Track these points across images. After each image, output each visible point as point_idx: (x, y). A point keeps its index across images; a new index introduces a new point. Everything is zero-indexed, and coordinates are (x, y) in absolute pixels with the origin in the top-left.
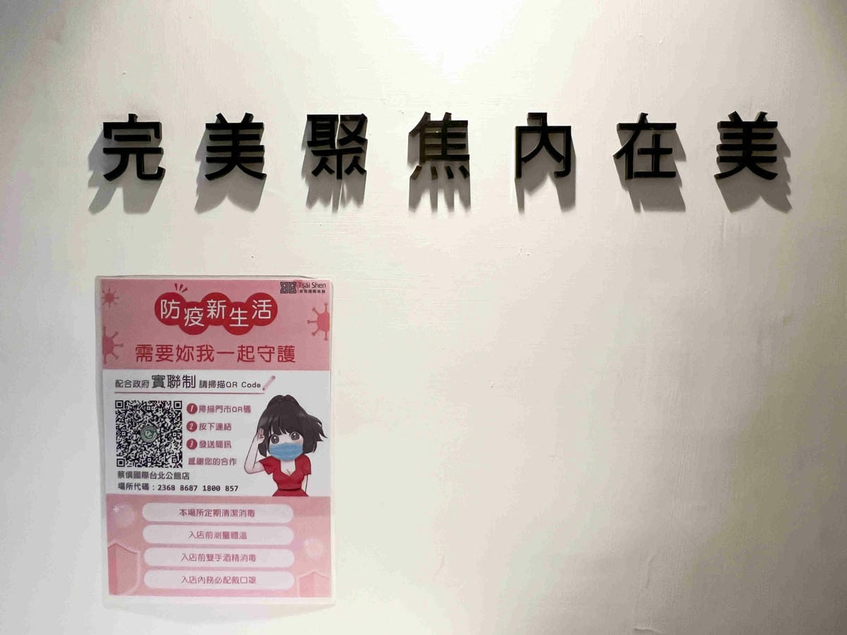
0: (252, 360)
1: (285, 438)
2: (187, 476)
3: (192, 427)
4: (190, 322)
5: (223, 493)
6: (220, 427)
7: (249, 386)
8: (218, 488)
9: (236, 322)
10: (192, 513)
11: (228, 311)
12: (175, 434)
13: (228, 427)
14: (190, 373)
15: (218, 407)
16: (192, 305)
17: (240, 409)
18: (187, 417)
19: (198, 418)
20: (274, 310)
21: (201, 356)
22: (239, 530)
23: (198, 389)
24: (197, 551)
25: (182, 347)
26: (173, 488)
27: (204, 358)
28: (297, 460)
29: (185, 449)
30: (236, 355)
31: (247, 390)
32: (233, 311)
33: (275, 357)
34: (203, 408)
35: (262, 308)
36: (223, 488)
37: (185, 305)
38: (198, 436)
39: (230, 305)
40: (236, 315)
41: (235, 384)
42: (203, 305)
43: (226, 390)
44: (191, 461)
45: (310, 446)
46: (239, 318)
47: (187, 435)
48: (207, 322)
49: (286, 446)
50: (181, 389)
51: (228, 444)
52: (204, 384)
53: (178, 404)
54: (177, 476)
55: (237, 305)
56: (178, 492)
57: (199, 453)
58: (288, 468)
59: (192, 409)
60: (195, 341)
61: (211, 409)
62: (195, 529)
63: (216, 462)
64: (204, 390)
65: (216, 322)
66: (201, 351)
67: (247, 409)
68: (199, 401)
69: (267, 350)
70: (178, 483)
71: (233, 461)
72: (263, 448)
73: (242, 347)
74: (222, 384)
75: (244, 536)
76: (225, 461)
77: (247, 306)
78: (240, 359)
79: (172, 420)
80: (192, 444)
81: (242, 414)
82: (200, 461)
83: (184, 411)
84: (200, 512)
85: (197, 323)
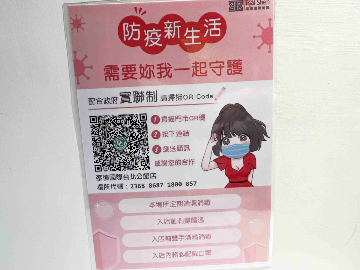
0: (205, 74)
1: (235, 140)
2: (154, 176)
3: (156, 135)
4: (150, 43)
5: (184, 187)
6: (180, 134)
7: (203, 97)
8: (180, 184)
10: (159, 204)
12: (142, 142)
13: (186, 133)
14: (152, 89)
15: (177, 117)
16: (151, 26)
17: (196, 118)
18: (151, 127)
19: (161, 127)
21: (161, 73)
22: (197, 215)
23: (159, 102)
24: (165, 234)
25: (144, 66)
26: (143, 186)
27: (164, 74)
28: (244, 158)
29: (151, 154)
30: (191, 70)
31: (201, 101)
33: (225, 70)
34: (165, 119)
36: (184, 184)
38: (162, 142)
39: (184, 25)
41: (191, 96)
43: (183, 102)
44: (157, 164)
45: (256, 145)
47: (152, 143)
49: (236, 146)
50: (145, 103)
51: (187, 148)
52: (164, 98)
53: (144, 116)
54: (146, 176)
55: (191, 25)
56: (147, 189)
57: (162, 156)
58: (238, 164)
59: (156, 120)
60: (154, 60)
61: (172, 119)
62: (163, 217)
63: (178, 162)
64: (165, 103)
65: (172, 42)
66: (161, 68)
67: (202, 117)
68: (161, 113)
69: (218, 65)
70: (147, 182)
71: (192, 161)
72: (216, 150)
73: (196, 63)
74: (180, 97)
75: (202, 220)
76: (185, 161)
78: (194, 74)
79: (139, 130)
80: (157, 150)
81: (198, 122)
82: (165, 163)
83: (149, 122)
84: (166, 203)
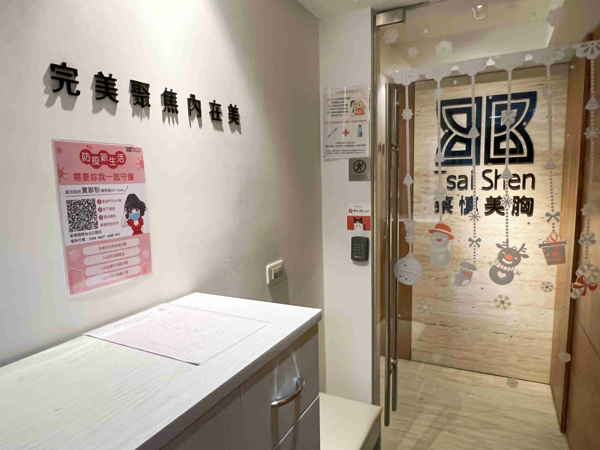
0: (119, 179)
1: (134, 211)
2: (100, 232)
3: (100, 210)
4: (95, 163)
5: (115, 237)
6: (111, 209)
7: (119, 190)
8: (112, 235)
9: (112, 163)
10: (104, 248)
11: (109, 159)
12: (94, 214)
13: (114, 208)
14: (97, 186)
15: (109, 200)
16: (95, 155)
17: (116, 201)
18: (98, 206)
19: (102, 206)
20: (125, 158)
21: (100, 178)
22: (121, 252)
23: (101, 193)
24: (106, 265)
25: (92, 174)
26: (95, 238)
27: (102, 179)
28: (139, 220)
29: (98, 220)
30: (113, 178)
31: (119, 192)
32: (111, 159)
33: (127, 178)
34: (103, 201)
35: (120, 158)
36: (115, 235)
37: (92, 155)
38: (103, 213)
39: (109, 156)
40: (111, 160)
41: (114, 190)
42: (99, 155)
43: (111, 193)
44: (102, 225)
45: (142, 214)
46: (113, 162)
47: (98, 214)
48: (101, 163)
49: (135, 214)
50: (94, 193)
51: (114, 216)
52: (103, 190)
53: (94, 200)
54: (96, 232)
55: (112, 156)
56: (97, 240)
57: (104, 221)
58: (136, 223)
59: (99, 202)
60: (97, 171)
61: (107, 201)
62: (105, 255)
63: (111, 224)
64: (103, 193)
65: (104, 163)
66: (100, 176)
67: (120, 200)
68: (102, 198)
69: (124, 175)
70: (97, 236)
71: (117, 223)
72: (127, 216)
73: (115, 174)
74: (109, 191)
75: (123, 254)
76: (114, 223)
77: (115, 156)
78: (115, 179)
79: (92, 207)
80: (101, 218)
81: (118, 202)
82: (105, 225)
83: (96, 203)
84: (107, 247)
85: (97, 163)
